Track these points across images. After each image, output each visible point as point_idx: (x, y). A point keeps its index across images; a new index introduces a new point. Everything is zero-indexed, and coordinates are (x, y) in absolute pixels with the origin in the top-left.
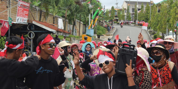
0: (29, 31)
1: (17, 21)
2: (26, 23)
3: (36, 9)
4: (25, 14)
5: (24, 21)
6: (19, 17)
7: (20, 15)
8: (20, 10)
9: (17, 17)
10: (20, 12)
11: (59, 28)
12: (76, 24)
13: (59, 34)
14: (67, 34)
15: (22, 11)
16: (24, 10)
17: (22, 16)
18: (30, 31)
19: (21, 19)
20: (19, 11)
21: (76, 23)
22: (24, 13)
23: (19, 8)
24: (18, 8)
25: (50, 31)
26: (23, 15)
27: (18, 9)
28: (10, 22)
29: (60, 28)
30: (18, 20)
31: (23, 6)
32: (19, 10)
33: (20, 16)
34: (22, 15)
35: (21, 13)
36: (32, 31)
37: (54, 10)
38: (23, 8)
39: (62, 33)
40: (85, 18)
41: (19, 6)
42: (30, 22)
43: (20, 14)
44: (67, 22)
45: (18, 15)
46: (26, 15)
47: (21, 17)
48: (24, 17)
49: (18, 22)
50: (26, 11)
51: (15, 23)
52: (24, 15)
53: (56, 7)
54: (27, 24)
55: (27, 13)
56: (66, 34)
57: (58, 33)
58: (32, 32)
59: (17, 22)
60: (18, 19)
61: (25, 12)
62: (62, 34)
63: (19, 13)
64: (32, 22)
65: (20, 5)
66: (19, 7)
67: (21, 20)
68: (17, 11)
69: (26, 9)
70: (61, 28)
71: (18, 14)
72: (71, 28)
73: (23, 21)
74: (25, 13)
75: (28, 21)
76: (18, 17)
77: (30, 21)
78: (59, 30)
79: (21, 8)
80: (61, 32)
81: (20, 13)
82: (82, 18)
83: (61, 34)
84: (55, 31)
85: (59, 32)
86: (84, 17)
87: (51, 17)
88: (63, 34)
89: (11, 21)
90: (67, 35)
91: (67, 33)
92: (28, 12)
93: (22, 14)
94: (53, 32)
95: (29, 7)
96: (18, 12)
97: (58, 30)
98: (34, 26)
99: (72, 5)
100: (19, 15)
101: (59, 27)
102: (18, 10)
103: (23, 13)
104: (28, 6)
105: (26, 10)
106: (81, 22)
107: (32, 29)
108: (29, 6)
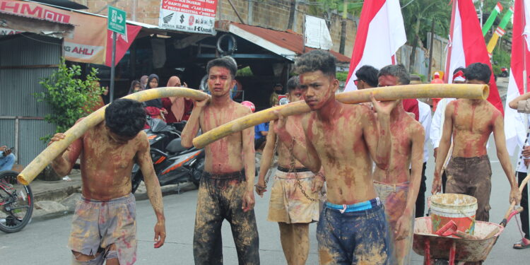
0: (222, 53)
1: (161, 21)
2: (210, 31)
4: (199, 4)
5: (197, 25)
6: (173, 12)
7: (178, 4)
17: (186, 8)
18: (224, 55)
19: (182, 17)
25: (279, 53)
26: (192, 5)
28: (118, 23)
29: (314, 47)
30: (166, 20)
33: (177, 7)
34: (187, 6)
36: (230, 54)
40: (444, 27)
42: (223, 30)
43: (177, 2)
45: (164, 5)
46: (205, 5)
47: (183, 10)
48: (199, 11)
49: (169, 26)
52: (197, 6)
54: (214, 33)
59: (164, 25)
60: (171, 16)
64: (228, 29)
67: (182, 21)
70: (317, 47)
73: (191, 24)
75: (217, 23)
76: (164, 10)
77: (223, 24)
84: (294, 53)
86: (442, 26)
89: (120, 18)
90: (346, 68)
98: (234, 41)
100: (171, 3)
101: (309, 42)
106: (444, 40)
107: (230, 48)
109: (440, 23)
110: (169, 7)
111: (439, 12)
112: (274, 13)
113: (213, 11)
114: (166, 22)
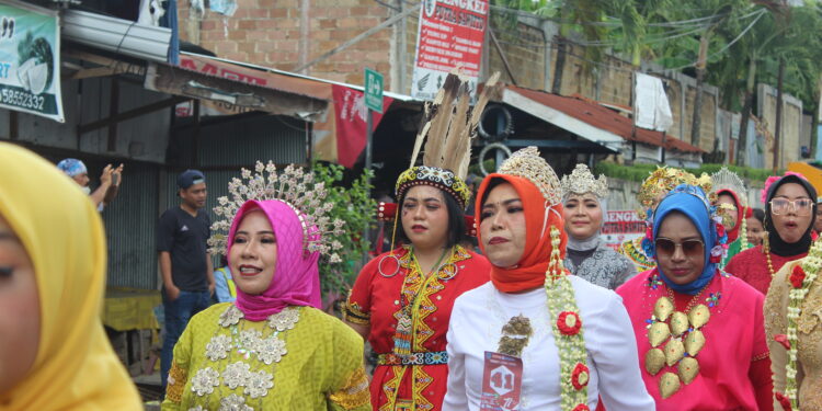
0: (486, 143)
1: (415, 89)
3: (543, 32)
4: (460, 56)
6: (429, 71)
7: (436, 59)
8: (436, 34)
9: (416, 68)
10: (434, 42)
11: (638, 124)
12: (762, 111)
13: (638, 154)
14: (691, 157)
15: (445, 37)
16: (458, 32)
17: (445, 64)
18: (491, 142)
19: (440, 79)
20: (430, 37)
21: (762, 106)
22: (457, 47)
23: (426, 23)
24: (422, 22)
25: (594, 139)
26: (451, 58)
27: (423, 27)
28: (374, 95)
29: (647, 126)
30: (422, 85)
31: (448, 12)
32: (430, 33)
33: (434, 62)
34: (446, 61)
35: (441, 48)
36: (501, 140)
37: (631, 33)
38: (450, 26)
39: (660, 150)
40: (805, 76)
41: (429, 15)
42: (493, 98)
43: (435, 54)
44: (711, 99)
45: (420, 59)
46: (467, 57)
47: (441, 67)
49: (423, 95)
50: (469, 39)
51: (405, 98)
52: (458, 59)
53: (640, 21)
55: (475, 51)
56: (684, 157)
57: (634, 149)
58: (503, 147)
59: (418, 95)
60: (426, 79)
61: (465, 41)
62: (660, 159)
63: (428, 49)
64: (500, 97)
65: (433, 9)
66: (425, 16)
67: (439, 86)
68: (419, 36)
69: (468, 26)
70: (651, 127)
71: (421, 51)
72: (734, 132)
74: (464, 49)
75: (480, 87)
76: (419, 68)
78: (639, 136)
79: (438, 22)
80: (651, 147)
81: (433, 50)
82: (791, 76)
83: (651, 156)
84: (620, 139)
85: (637, 147)
86: (801, 75)
87: (622, 71)
88: (667, 156)
89: (377, 87)
90: (686, 161)
91: (688, 153)
92: (479, 44)
93: (448, 53)
94: (605, 143)
95: (484, 17)
96: (422, 43)
97: (634, 135)
98: (509, 117)
99: (734, 8)
100: (427, 57)
101: (640, 118)
102: (423, 35)
103: (452, 49)
104: (477, 16)
105: (468, 34)
106: (786, 98)
107: (500, 130)
108: (482, 12)
109: (797, 69)
110: (426, 64)
111: (792, 48)
112: (516, 59)
113: (475, 66)
114: (420, 89)
